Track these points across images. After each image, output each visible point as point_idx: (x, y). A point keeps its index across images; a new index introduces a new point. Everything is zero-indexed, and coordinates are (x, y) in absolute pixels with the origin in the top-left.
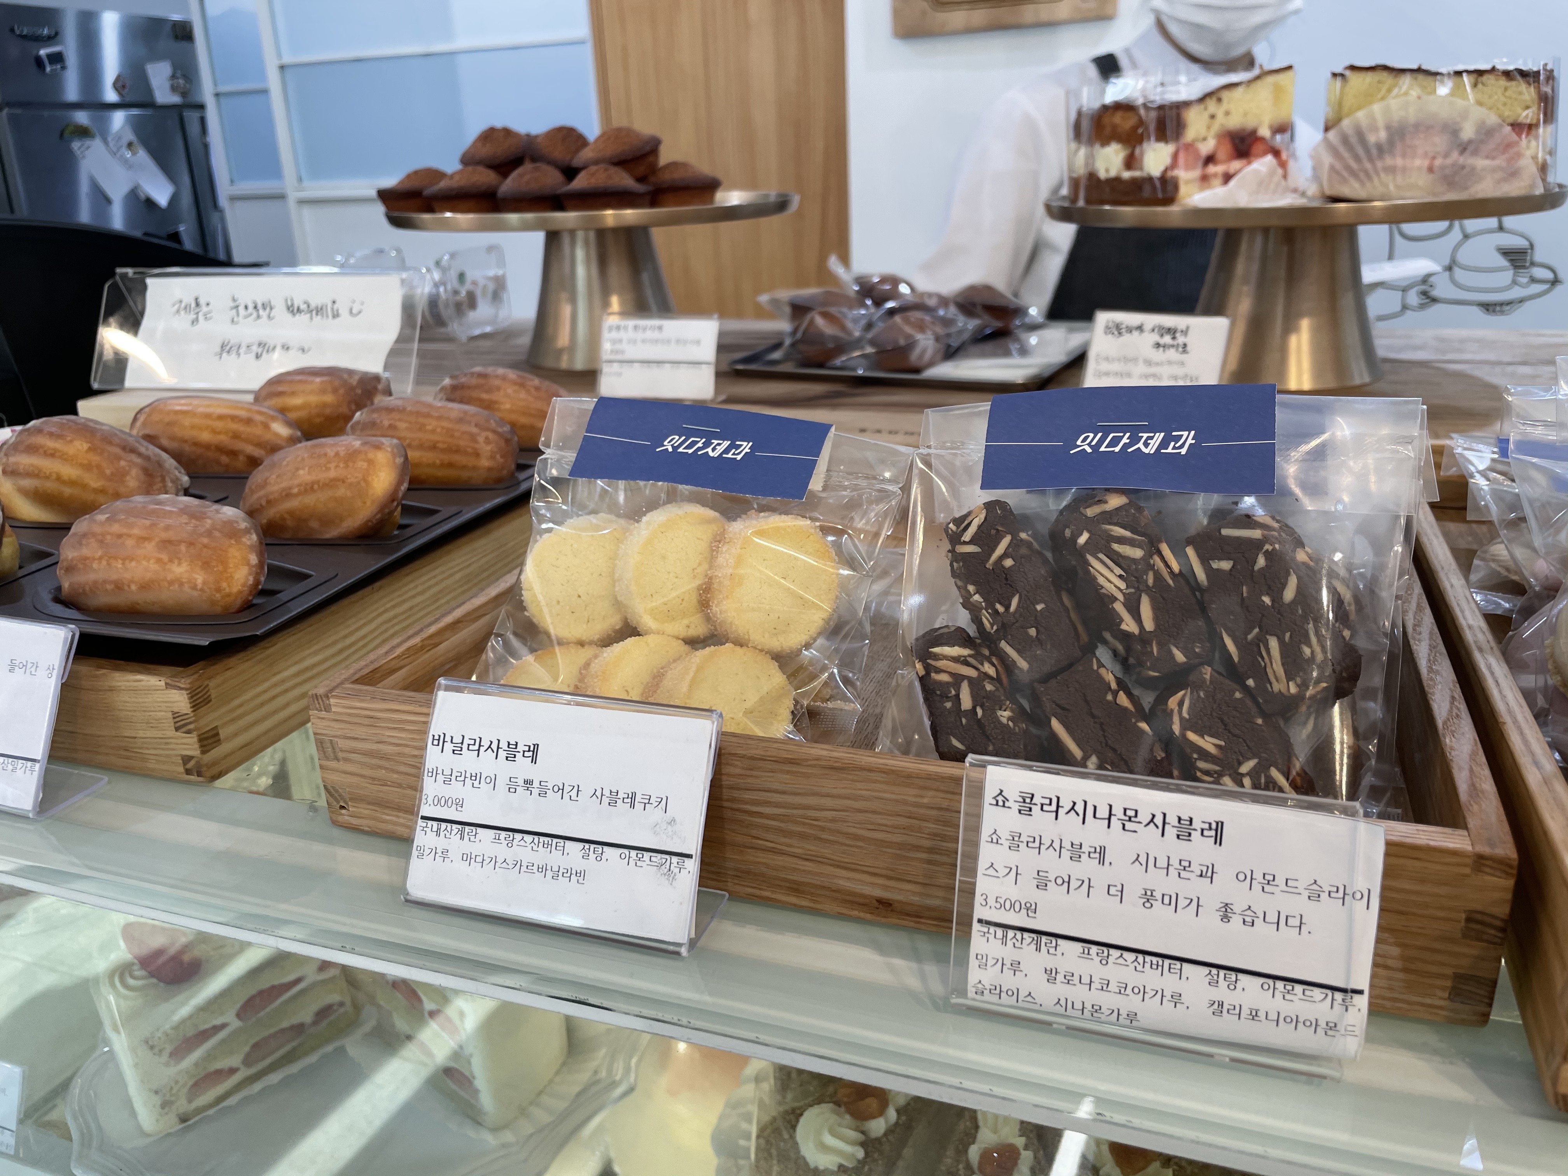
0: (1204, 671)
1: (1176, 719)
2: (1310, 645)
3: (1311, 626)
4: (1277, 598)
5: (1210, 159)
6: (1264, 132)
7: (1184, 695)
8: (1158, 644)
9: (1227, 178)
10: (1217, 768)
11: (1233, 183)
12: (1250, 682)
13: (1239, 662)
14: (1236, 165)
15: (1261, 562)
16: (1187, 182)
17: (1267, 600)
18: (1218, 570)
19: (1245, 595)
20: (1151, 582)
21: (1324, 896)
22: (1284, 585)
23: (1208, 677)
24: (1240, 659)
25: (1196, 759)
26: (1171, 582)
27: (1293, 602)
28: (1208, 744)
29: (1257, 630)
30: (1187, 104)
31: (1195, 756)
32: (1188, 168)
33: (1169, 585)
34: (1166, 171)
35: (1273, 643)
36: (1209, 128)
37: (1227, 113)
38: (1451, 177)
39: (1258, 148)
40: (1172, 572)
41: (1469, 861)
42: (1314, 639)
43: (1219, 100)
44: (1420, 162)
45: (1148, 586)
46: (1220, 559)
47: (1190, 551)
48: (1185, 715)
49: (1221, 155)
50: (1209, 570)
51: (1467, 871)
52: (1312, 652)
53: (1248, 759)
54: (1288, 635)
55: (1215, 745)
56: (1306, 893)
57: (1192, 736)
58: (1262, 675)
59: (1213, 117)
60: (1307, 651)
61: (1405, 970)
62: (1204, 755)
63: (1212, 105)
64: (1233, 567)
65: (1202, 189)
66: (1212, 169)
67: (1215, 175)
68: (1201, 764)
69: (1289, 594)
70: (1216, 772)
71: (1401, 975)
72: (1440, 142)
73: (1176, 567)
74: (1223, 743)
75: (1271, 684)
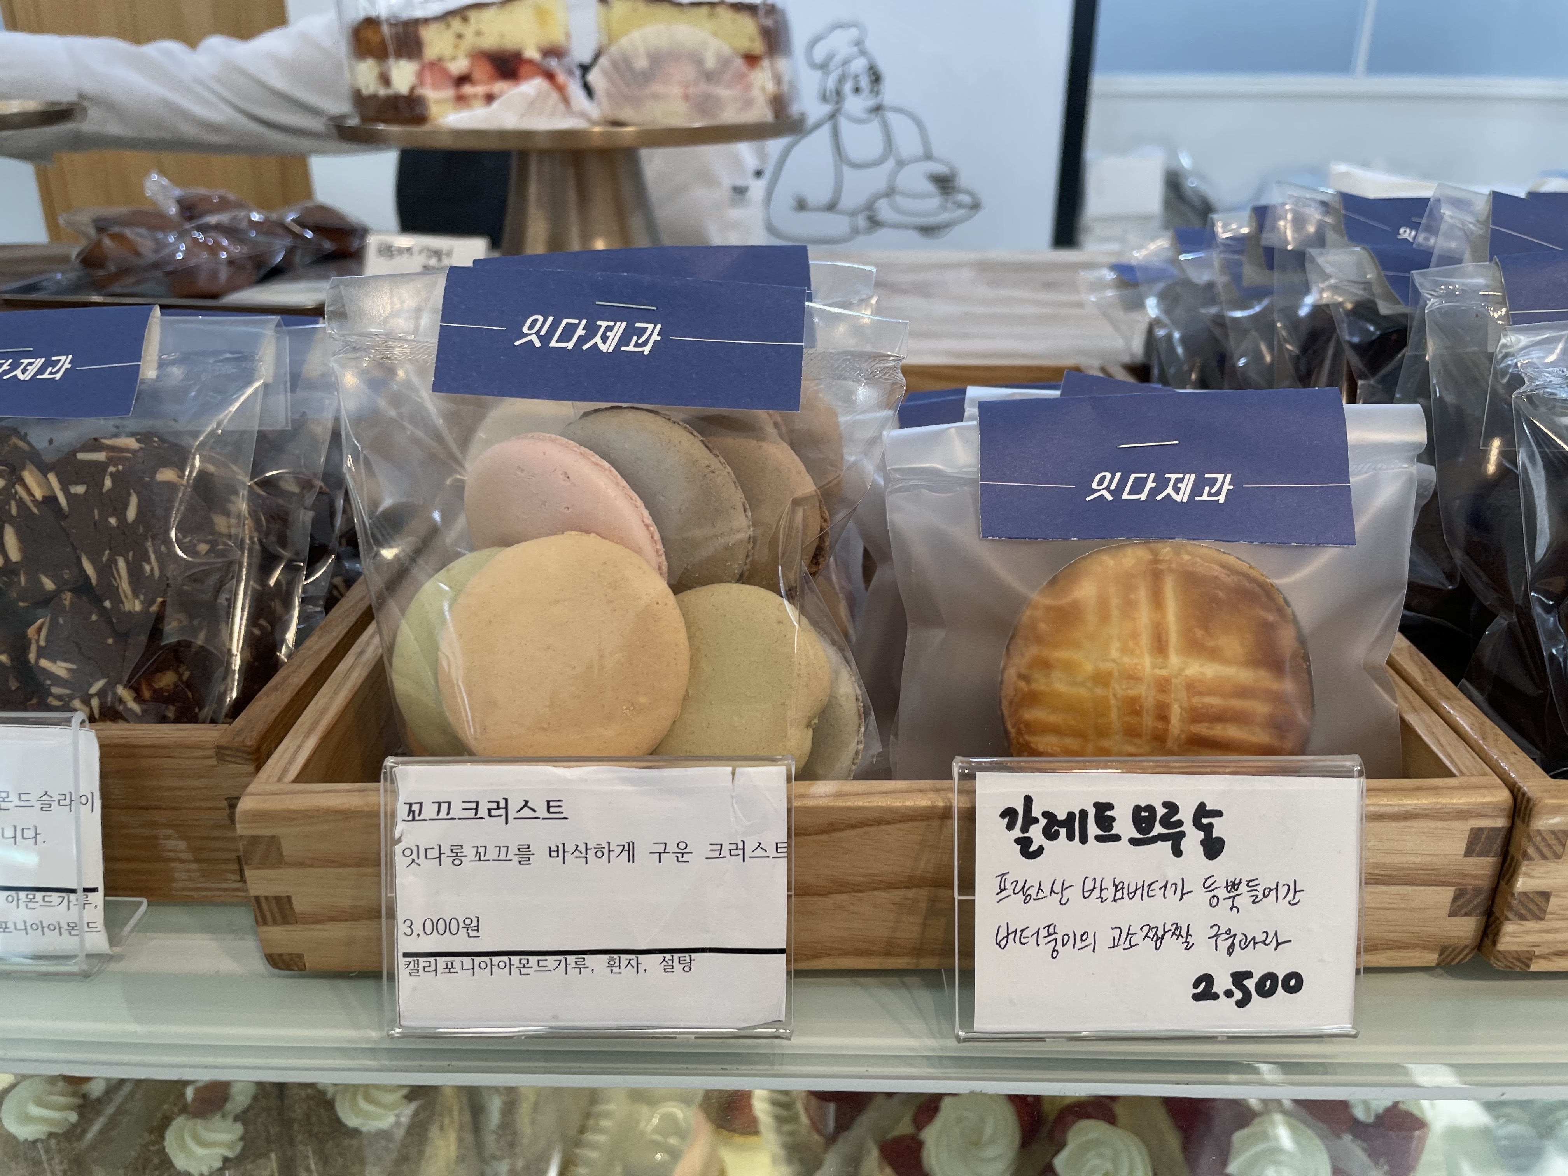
0: (64, 596)
1: (33, 648)
2: (149, 563)
3: (149, 544)
4: (122, 518)
5: (463, 80)
6: (532, 53)
7: (43, 624)
8: (26, 574)
9: (490, 98)
10: (68, 692)
11: (496, 105)
12: (107, 604)
13: (97, 585)
14: (499, 86)
15: (108, 483)
16: (438, 102)
17: (113, 521)
18: (76, 495)
19: (97, 518)
20: (14, 511)
21: (55, 805)
22: (126, 506)
23: (67, 603)
24: (98, 580)
25: (50, 685)
26: (35, 511)
27: (135, 521)
28: (60, 669)
29: (107, 552)
30: (426, 21)
31: (48, 682)
32: (435, 86)
33: (34, 514)
34: (412, 89)
35: (121, 563)
36: (456, 47)
37: (478, 33)
38: (704, 104)
39: (524, 70)
40: (35, 501)
41: (212, 753)
42: (153, 557)
43: (465, 19)
44: (676, 91)
45: (11, 516)
46: (76, 484)
47: (52, 478)
48: (42, 643)
49: (477, 75)
50: (68, 495)
51: (213, 762)
52: (152, 569)
53: (98, 680)
54: (131, 554)
55: (69, 670)
56: (38, 805)
57: (44, 663)
58: (114, 594)
59: (460, 36)
60: (147, 568)
61: (197, 860)
62: (58, 680)
63: (456, 24)
64: (86, 491)
65: (458, 109)
66: (468, 89)
67: (475, 96)
68: (55, 690)
69: (131, 514)
70: (68, 695)
71: (194, 866)
72: (688, 71)
73: (39, 494)
74: (74, 667)
75: (123, 603)
